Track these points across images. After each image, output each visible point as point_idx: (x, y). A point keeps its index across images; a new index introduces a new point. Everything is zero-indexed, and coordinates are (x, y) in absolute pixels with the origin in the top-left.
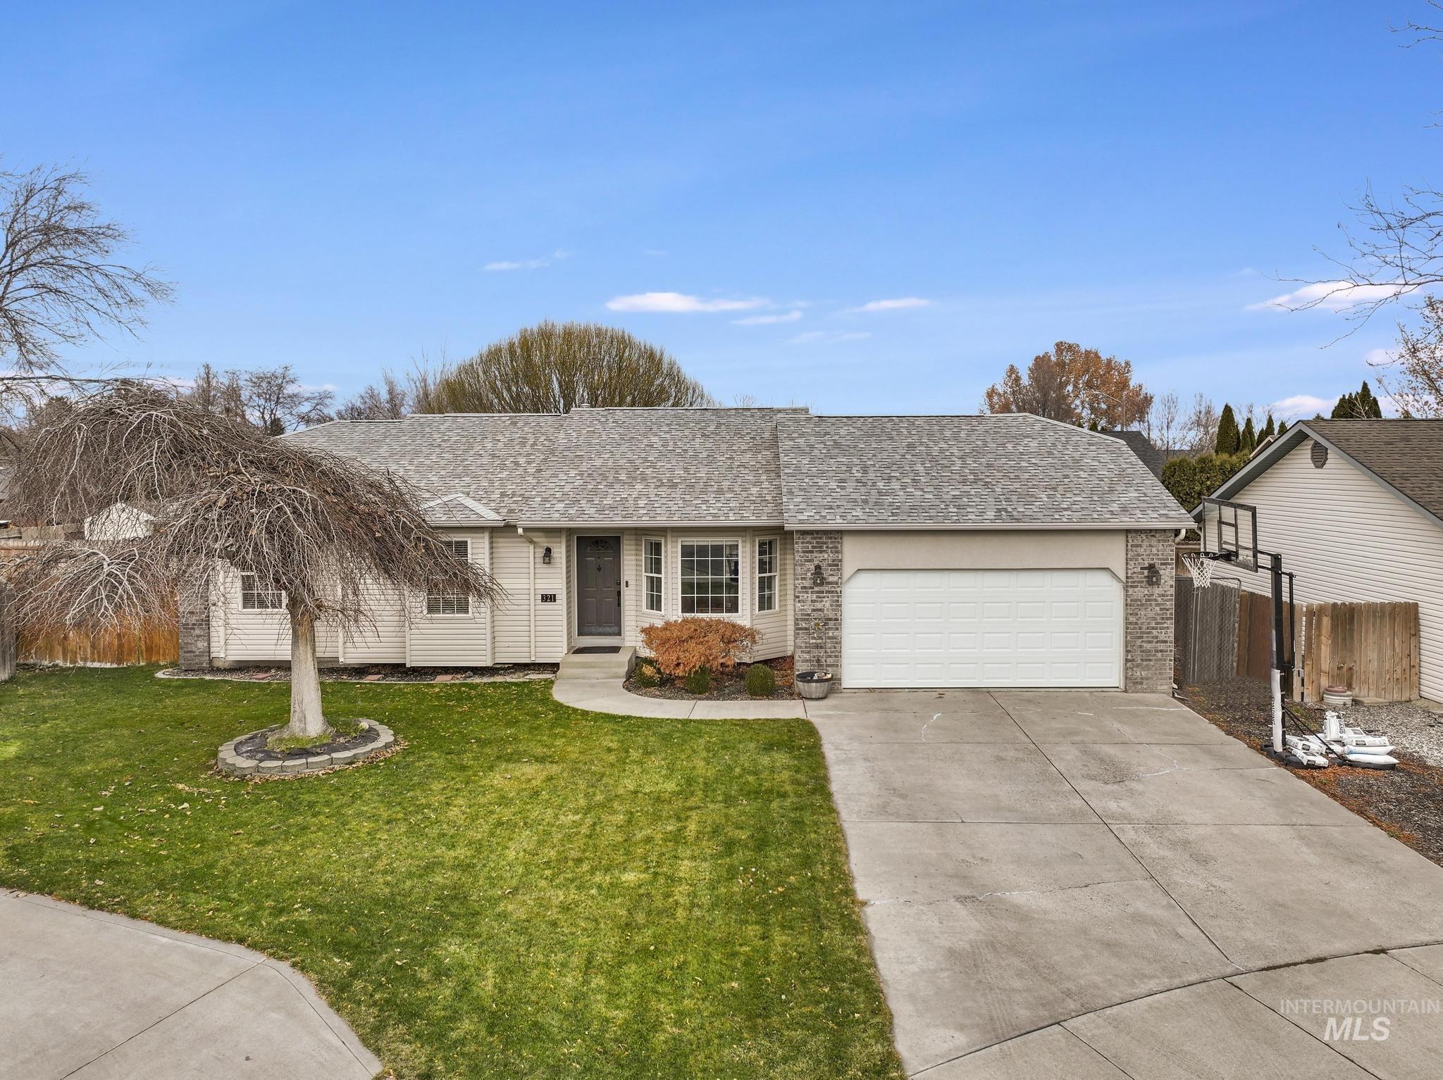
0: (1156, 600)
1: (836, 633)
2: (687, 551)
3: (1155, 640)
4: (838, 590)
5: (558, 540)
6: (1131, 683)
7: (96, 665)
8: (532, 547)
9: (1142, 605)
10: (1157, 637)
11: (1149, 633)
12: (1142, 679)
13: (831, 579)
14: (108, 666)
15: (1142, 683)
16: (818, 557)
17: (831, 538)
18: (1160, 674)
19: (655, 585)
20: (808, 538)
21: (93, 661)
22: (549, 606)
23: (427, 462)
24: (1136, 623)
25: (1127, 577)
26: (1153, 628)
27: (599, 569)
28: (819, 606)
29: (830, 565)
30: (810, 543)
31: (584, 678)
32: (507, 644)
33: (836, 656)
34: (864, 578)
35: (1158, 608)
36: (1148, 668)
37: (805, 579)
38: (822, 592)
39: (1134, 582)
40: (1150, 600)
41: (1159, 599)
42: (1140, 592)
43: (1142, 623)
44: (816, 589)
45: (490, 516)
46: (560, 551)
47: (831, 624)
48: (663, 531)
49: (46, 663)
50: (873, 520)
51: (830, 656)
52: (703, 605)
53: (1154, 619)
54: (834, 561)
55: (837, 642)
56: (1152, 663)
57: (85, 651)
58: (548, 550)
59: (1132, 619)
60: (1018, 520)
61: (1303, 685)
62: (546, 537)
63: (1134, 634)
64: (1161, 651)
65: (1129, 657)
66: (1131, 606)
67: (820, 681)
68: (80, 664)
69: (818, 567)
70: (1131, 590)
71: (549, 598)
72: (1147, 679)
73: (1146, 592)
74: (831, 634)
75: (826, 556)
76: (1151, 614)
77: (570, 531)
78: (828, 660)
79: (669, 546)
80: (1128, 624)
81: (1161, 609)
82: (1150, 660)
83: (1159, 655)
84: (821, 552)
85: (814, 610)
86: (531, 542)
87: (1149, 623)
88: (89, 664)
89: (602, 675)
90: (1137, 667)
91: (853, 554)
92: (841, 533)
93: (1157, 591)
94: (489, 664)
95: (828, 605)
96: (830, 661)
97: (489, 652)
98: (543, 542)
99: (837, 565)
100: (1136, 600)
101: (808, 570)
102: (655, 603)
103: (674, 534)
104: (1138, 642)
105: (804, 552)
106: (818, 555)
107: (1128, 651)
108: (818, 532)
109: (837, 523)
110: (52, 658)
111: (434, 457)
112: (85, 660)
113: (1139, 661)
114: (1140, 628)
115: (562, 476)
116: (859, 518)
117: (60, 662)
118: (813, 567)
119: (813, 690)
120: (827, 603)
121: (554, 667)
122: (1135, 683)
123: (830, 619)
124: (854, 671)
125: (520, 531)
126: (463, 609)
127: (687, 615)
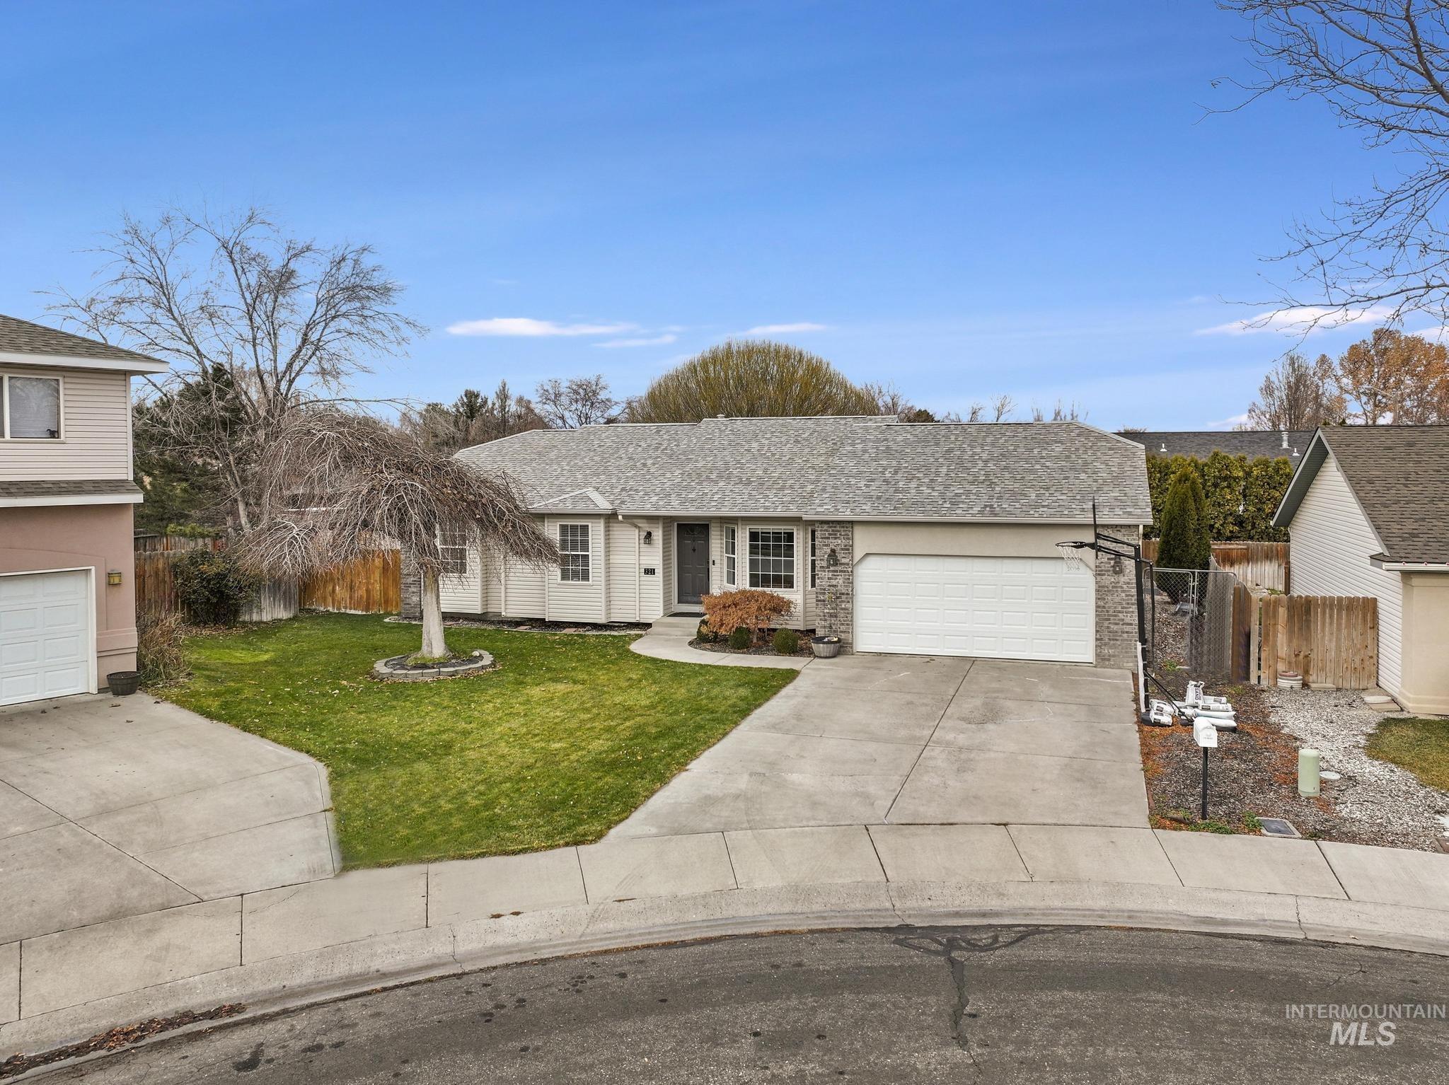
0: (1122, 588)
1: (849, 605)
2: (754, 536)
3: (1121, 623)
4: (850, 570)
5: (657, 526)
6: (1102, 659)
7: (353, 612)
8: (637, 531)
9: (1109, 591)
10: (1123, 620)
11: (1115, 616)
12: (1109, 656)
13: (844, 561)
14: (360, 613)
15: (1109, 660)
16: (833, 543)
17: (843, 527)
18: (1126, 652)
19: (732, 563)
20: (825, 527)
21: (351, 609)
22: (650, 577)
23: (581, 463)
24: (1104, 607)
25: (1096, 567)
26: (1119, 612)
27: (694, 550)
28: (834, 582)
29: (842, 549)
30: (827, 531)
31: (667, 635)
32: (619, 607)
33: (848, 625)
34: (872, 561)
35: (1123, 595)
36: (1114, 646)
37: (823, 560)
38: (837, 571)
39: (1102, 571)
40: (1116, 587)
41: (1125, 586)
42: (1108, 579)
43: (1109, 607)
44: (832, 569)
45: (603, 505)
46: (658, 535)
47: (844, 597)
48: (734, 520)
49: (322, 609)
50: (875, 512)
51: (843, 624)
52: (766, 581)
53: (1120, 603)
54: (846, 546)
55: (850, 613)
56: (1119, 643)
57: (346, 601)
58: (649, 534)
59: (1101, 603)
60: (996, 515)
61: (1259, 669)
62: (648, 523)
63: (1104, 616)
64: (1127, 632)
65: (1098, 636)
66: (1101, 591)
67: (830, 642)
68: (343, 610)
69: (833, 551)
70: (1099, 578)
71: (650, 572)
72: (1114, 656)
73: (1113, 580)
74: (843, 606)
75: (840, 542)
76: (1117, 599)
77: (667, 521)
78: (842, 627)
79: (740, 532)
80: (1097, 607)
81: (1127, 596)
82: (1117, 640)
83: (1125, 635)
84: (836, 538)
85: (830, 586)
86: (636, 526)
87: (1115, 607)
88: (348, 611)
89: (680, 633)
90: (1105, 645)
91: (862, 541)
92: (852, 523)
93: (1122, 579)
94: (602, 620)
95: (841, 582)
96: (843, 628)
97: (603, 613)
98: (646, 527)
99: (849, 549)
100: (1103, 587)
101: (826, 553)
102: (731, 579)
103: (744, 523)
104: (1106, 624)
105: (822, 538)
106: (833, 541)
107: (1097, 631)
108: (833, 522)
109: (847, 515)
110: (326, 606)
111: (586, 460)
112: (346, 608)
113: (1107, 640)
114: (1108, 611)
115: (668, 475)
116: (868, 511)
117: (330, 609)
118: (829, 551)
119: (821, 650)
120: (840, 581)
121: (649, 625)
122: (1103, 660)
123: (843, 594)
124: (867, 639)
125: (620, 517)
126: (586, 577)
127: (753, 589)
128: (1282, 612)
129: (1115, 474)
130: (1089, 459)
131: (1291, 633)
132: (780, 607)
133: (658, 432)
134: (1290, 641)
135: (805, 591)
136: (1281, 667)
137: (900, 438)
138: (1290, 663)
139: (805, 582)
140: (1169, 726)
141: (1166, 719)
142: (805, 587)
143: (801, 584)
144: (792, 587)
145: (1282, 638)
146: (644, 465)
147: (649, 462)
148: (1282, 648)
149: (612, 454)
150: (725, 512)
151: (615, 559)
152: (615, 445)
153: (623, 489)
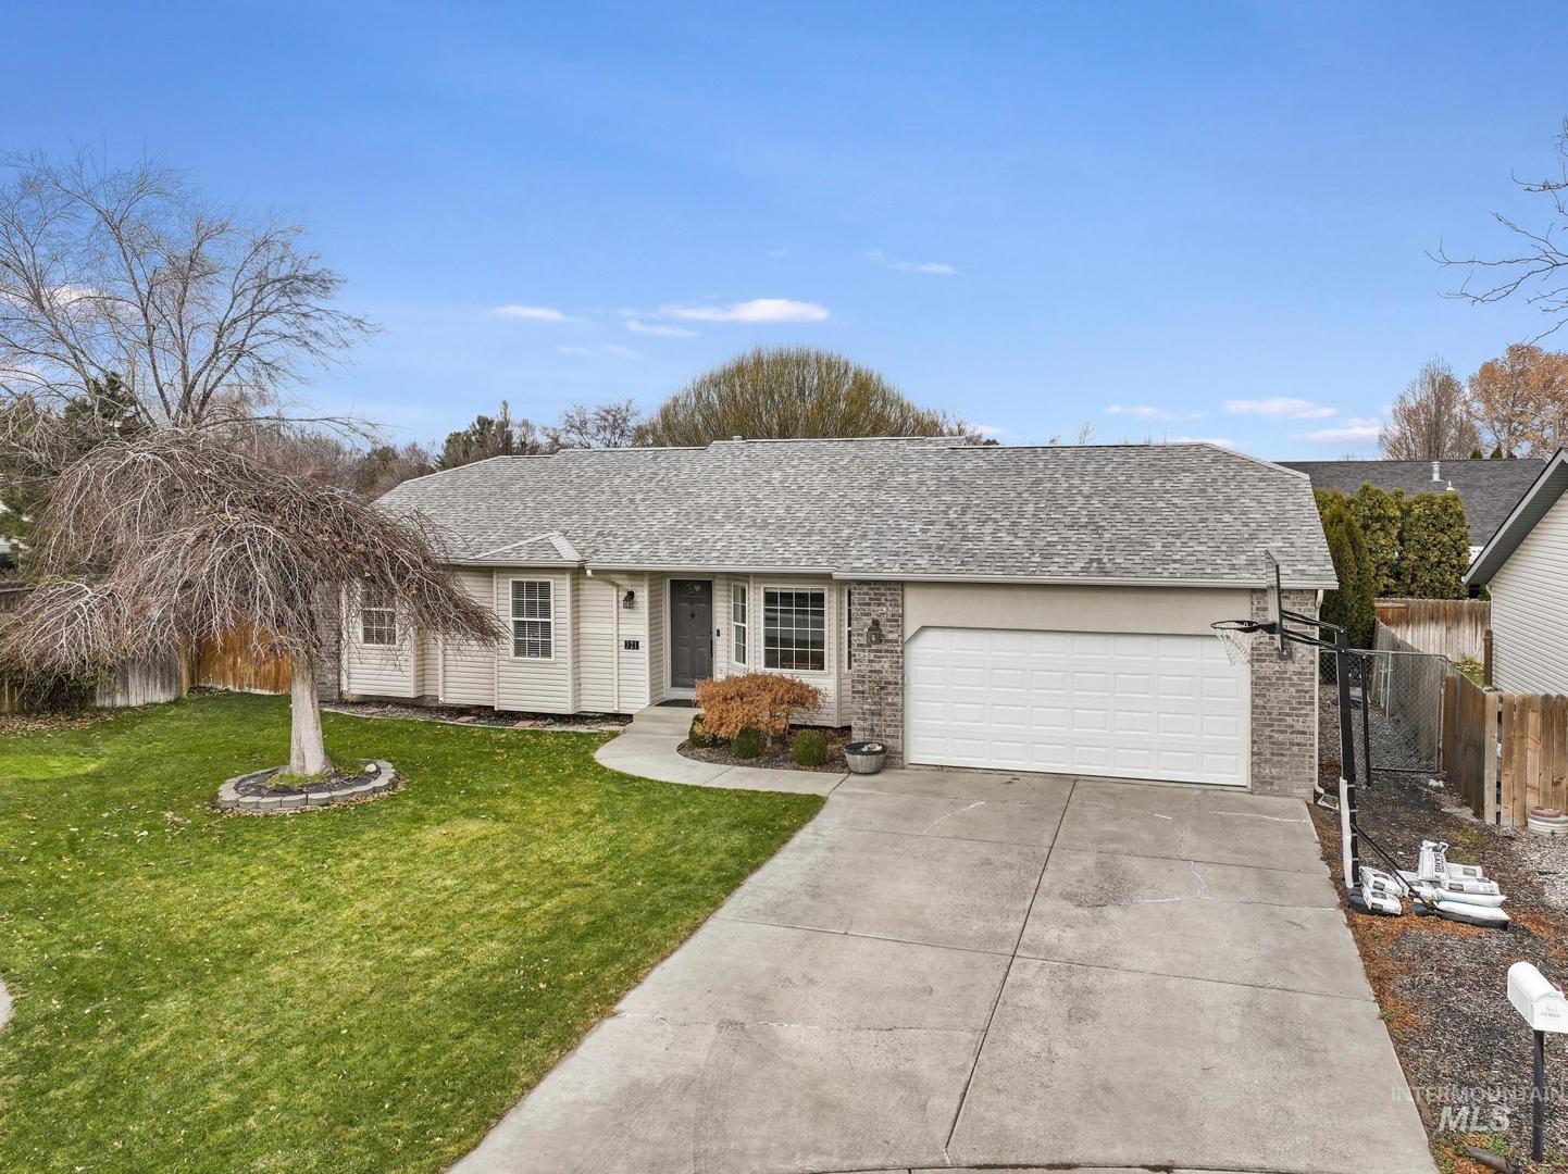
0: (1290, 679)
1: (898, 699)
2: (770, 598)
3: (1289, 730)
4: (899, 649)
5: (641, 583)
6: (1260, 782)
7: (258, 691)
8: (615, 590)
9: (1272, 684)
10: (1292, 726)
11: (1281, 720)
12: (1272, 778)
13: (891, 636)
14: (267, 693)
15: (1271, 784)
16: (876, 611)
17: (890, 589)
18: (1297, 773)
19: (741, 634)
20: (865, 589)
21: (256, 687)
22: (632, 653)
23: (550, 499)
24: (1264, 707)
25: (1253, 649)
26: (1287, 715)
27: (693, 616)
28: (877, 666)
29: (889, 620)
30: (867, 594)
31: (651, 733)
32: (592, 692)
33: (896, 726)
34: (929, 636)
35: (1293, 690)
36: (1279, 764)
37: (861, 635)
38: (881, 651)
39: (1261, 655)
40: (1282, 679)
41: (1295, 678)
42: (1270, 668)
43: (1272, 708)
44: (874, 647)
45: (569, 554)
46: (643, 596)
47: (891, 688)
48: (744, 577)
49: (220, 687)
50: (935, 569)
51: (889, 726)
52: (786, 661)
53: (1288, 702)
54: (893, 615)
55: (899, 710)
56: (1285, 759)
57: (250, 678)
58: (631, 595)
59: (1259, 702)
60: (1107, 574)
61: (1498, 801)
62: (630, 580)
63: (1263, 719)
64: (1298, 744)
65: (1255, 749)
66: (1260, 685)
67: (870, 753)
68: (246, 690)
69: (876, 623)
70: (1256, 665)
71: (632, 645)
72: (1279, 778)
73: (1277, 668)
74: (890, 700)
75: (885, 609)
76: (1284, 697)
77: (655, 577)
78: (887, 729)
79: (752, 593)
80: (1254, 706)
81: (1298, 691)
82: (1283, 755)
83: (1296, 749)
84: (879, 605)
85: (871, 671)
86: (613, 584)
87: (1281, 708)
88: (253, 691)
89: (669, 731)
90: (1266, 762)
91: (916, 608)
92: (902, 584)
93: (1291, 667)
94: (570, 711)
95: (887, 666)
96: (889, 731)
97: (569, 700)
98: (627, 585)
99: (898, 620)
100: (1264, 678)
101: (865, 625)
102: (742, 657)
103: (758, 580)
104: (1267, 731)
105: (860, 604)
106: (876, 608)
107: (1254, 742)
108: (875, 582)
109: (894, 572)
110: (225, 684)
111: (558, 495)
112: (249, 686)
113: (1268, 756)
114: (1269, 714)
115: (659, 515)
116: (923, 566)
117: (231, 687)
118: (870, 622)
119: (859, 763)
120: (885, 664)
121: (628, 718)
122: (1263, 783)
123: (889, 683)
124: (925, 744)
125: (589, 573)
126: (547, 653)
127: (769, 670)
128: (1533, 719)
129: (1273, 516)
130: (1234, 494)
131: (1547, 749)
132: (804, 697)
133: (655, 458)
134: (1546, 761)
135: (839, 674)
136: (1532, 800)
137: (969, 466)
138: (1545, 794)
139: (840, 661)
140: (1396, 916)
141: (1392, 905)
142: (840, 667)
143: (834, 663)
144: (822, 668)
145: (1533, 757)
146: (632, 501)
147: (639, 497)
148: (1534, 773)
149: (592, 487)
150: (730, 566)
151: (586, 628)
152: (597, 476)
153: (600, 534)
